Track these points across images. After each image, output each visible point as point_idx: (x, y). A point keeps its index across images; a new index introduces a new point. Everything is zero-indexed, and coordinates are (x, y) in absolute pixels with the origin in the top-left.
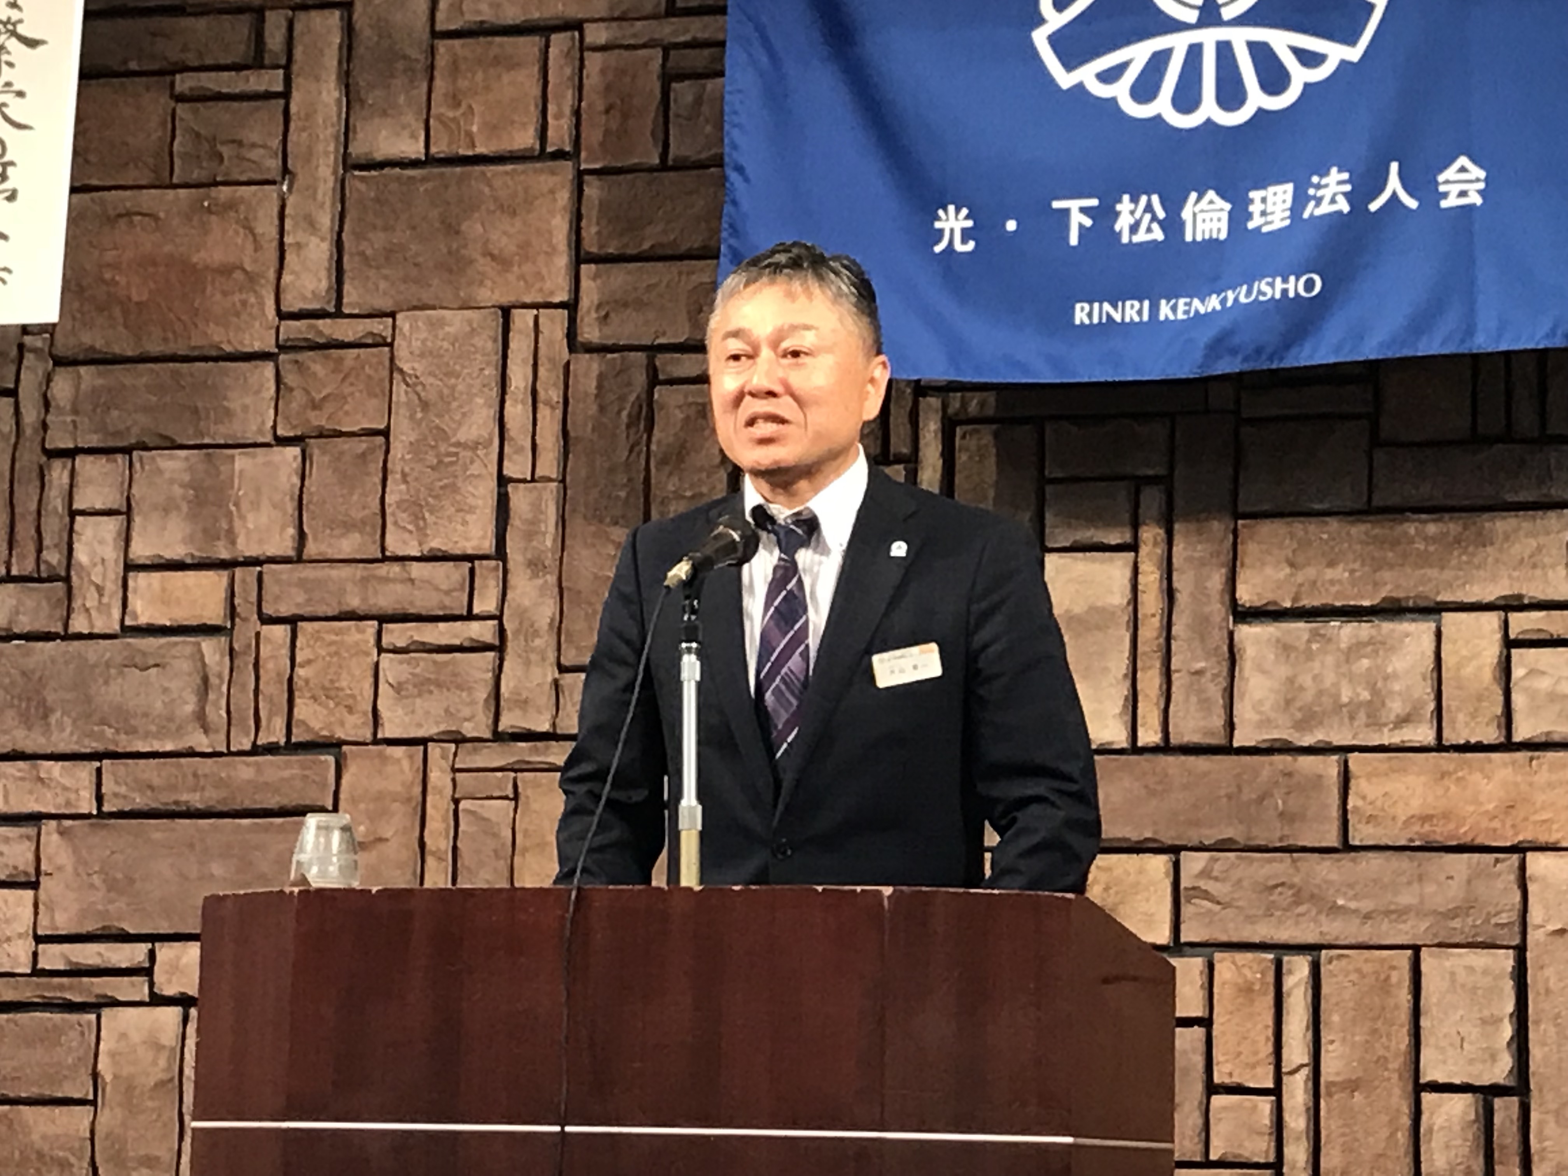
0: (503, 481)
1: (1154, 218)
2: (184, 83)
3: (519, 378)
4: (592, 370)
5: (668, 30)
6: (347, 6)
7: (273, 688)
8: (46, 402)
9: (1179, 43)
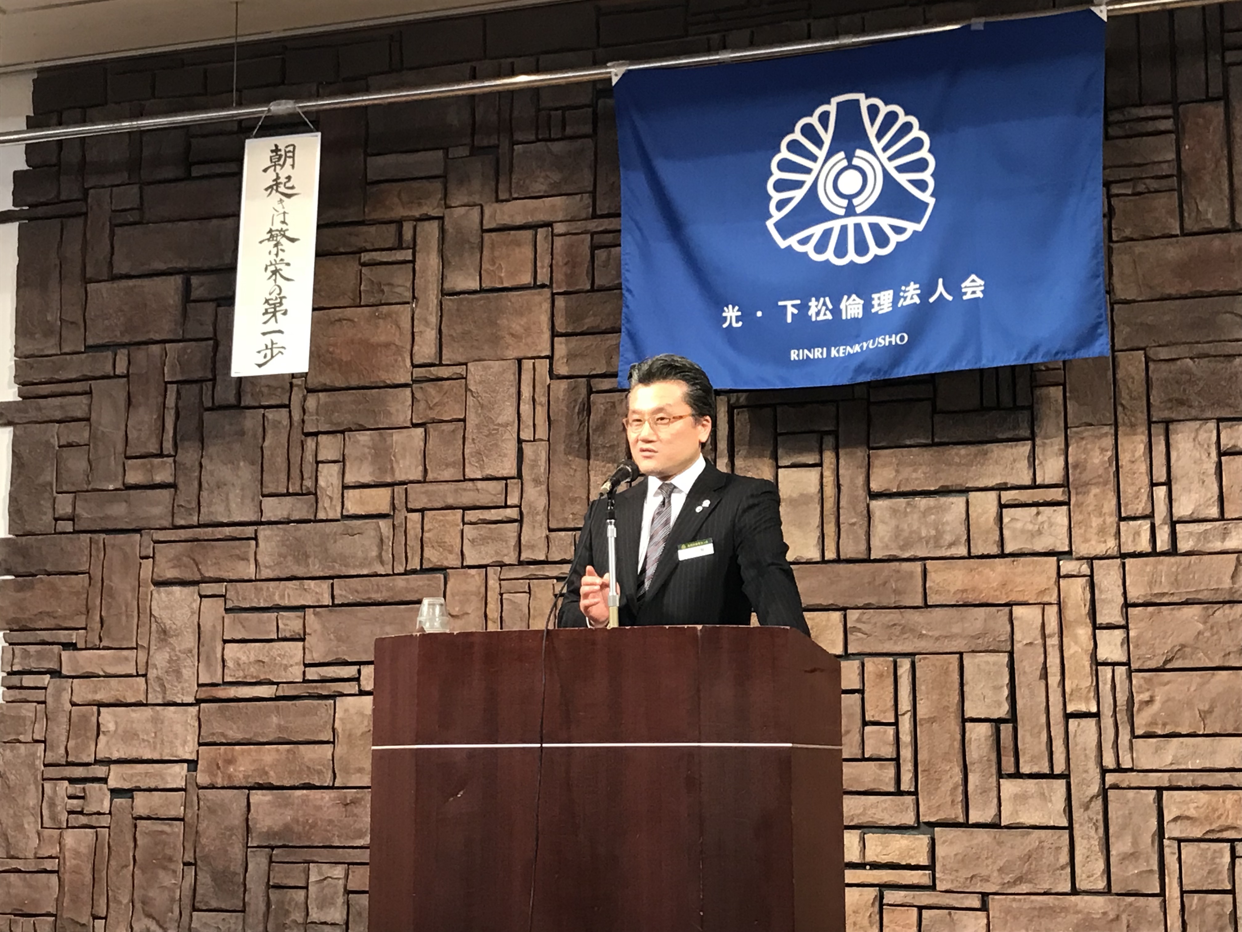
0: (520, 441)
1: (827, 309)
2: (365, 257)
3: (526, 392)
4: (561, 387)
5: (593, 225)
6: (441, 218)
7: (413, 543)
8: (304, 410)
9: (836, 225)
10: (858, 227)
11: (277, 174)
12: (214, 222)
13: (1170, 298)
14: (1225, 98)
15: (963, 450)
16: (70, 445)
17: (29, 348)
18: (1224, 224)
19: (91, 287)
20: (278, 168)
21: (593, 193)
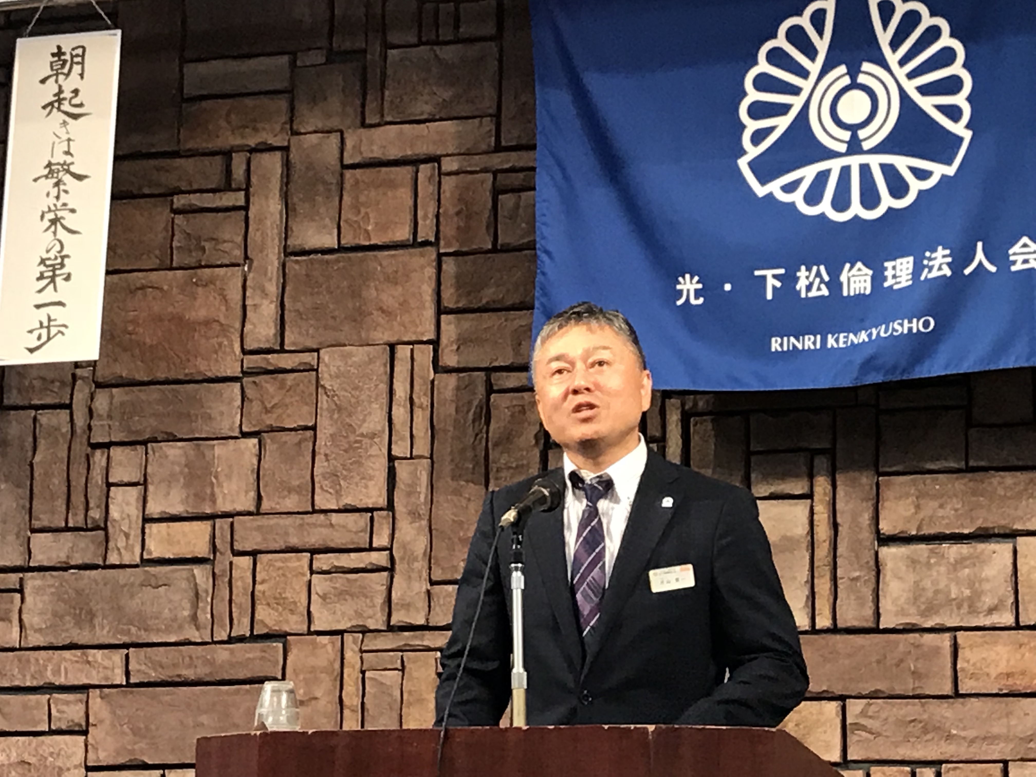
0: (391, 459)
1: (822, 281)
2: (179, 201)
3: (401, 391)
4: (449, 384)
5: (496, 161)
6: (285, 149)
7: (241, 599)
8: (91, 412)
9: (835, 165)
10: (865, 169)
11: (60, 87)
15: (1009, 478)
20: (61, 77)
21: (497, 117)
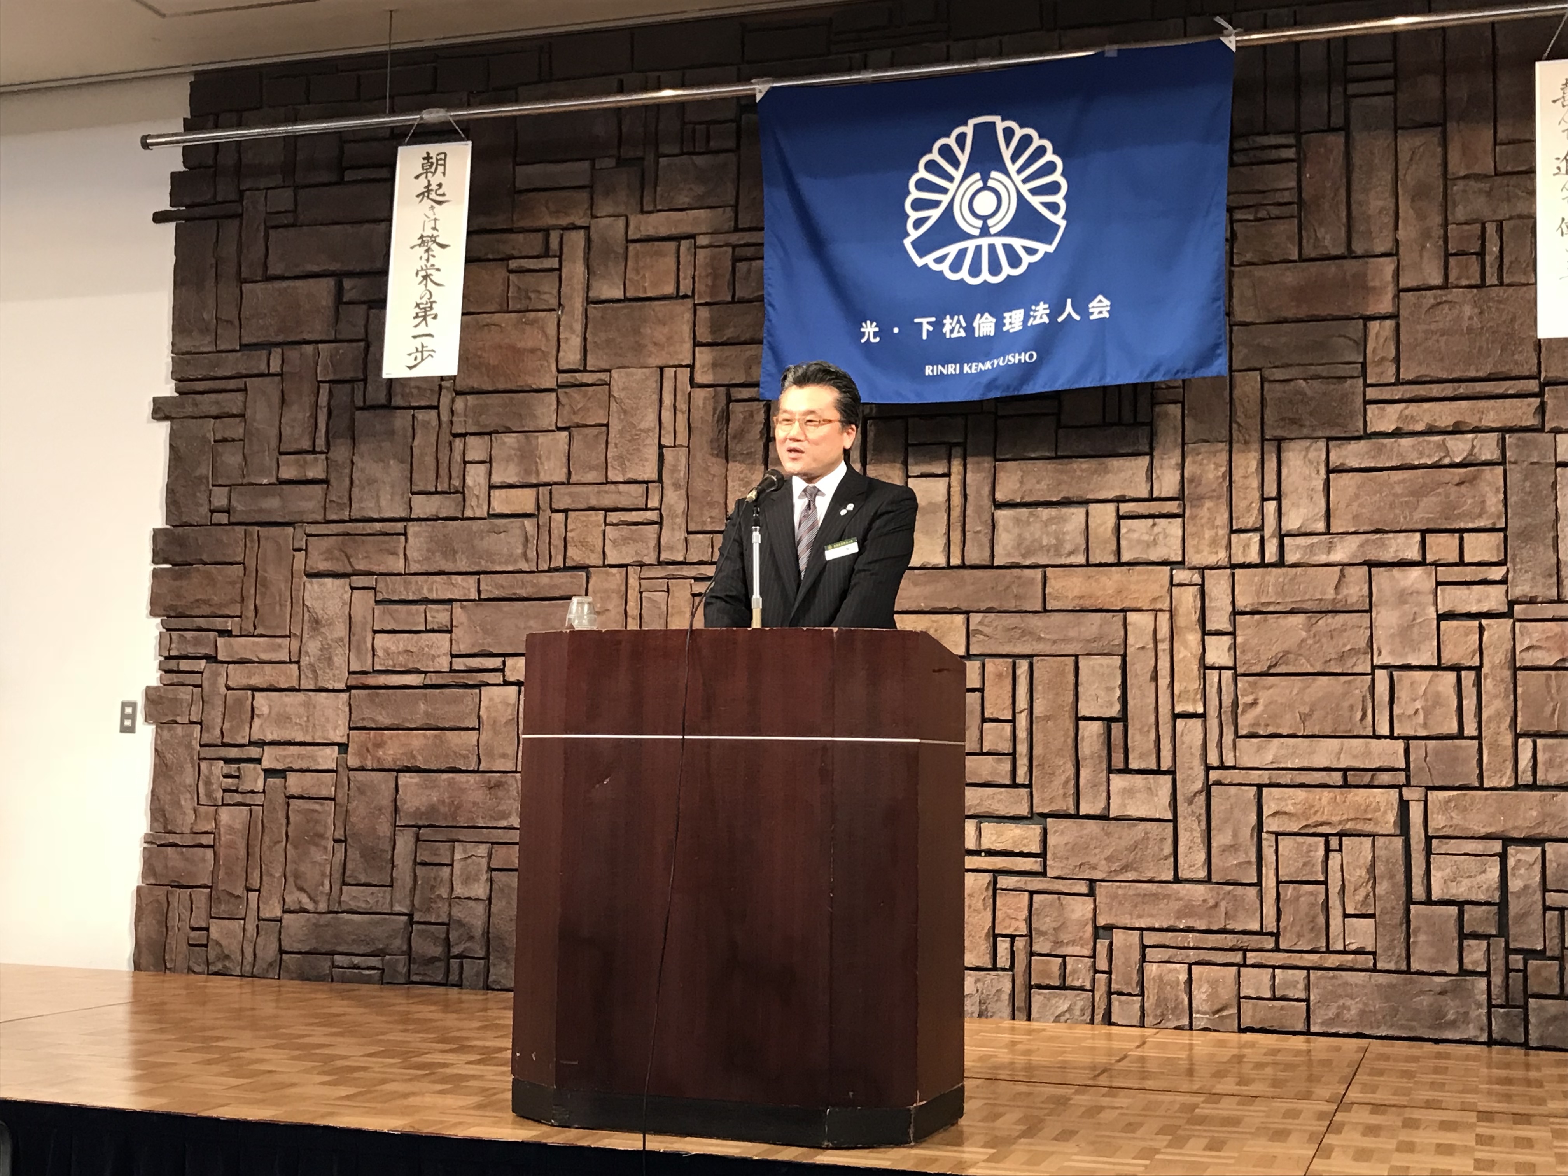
0: (661, 447)
1: (961, 326)
2: (513, 264)
3: (668, 400)
4: (700, 395)
5: (735, 238)
6: (587, 228)
7: (557, 542)
8: (452, 412)
9: (971, 245)
10: (992, 248)
11: (429, 181)
12: (366, 226)
13: (1285, 321)
14: (1346, 129)
15: (1085, 465)
16: (225, 440)
17: (186, 345)
18: (1341, 250)
19: (246, 287)
20: (430, 175)
21: (736, 207)
